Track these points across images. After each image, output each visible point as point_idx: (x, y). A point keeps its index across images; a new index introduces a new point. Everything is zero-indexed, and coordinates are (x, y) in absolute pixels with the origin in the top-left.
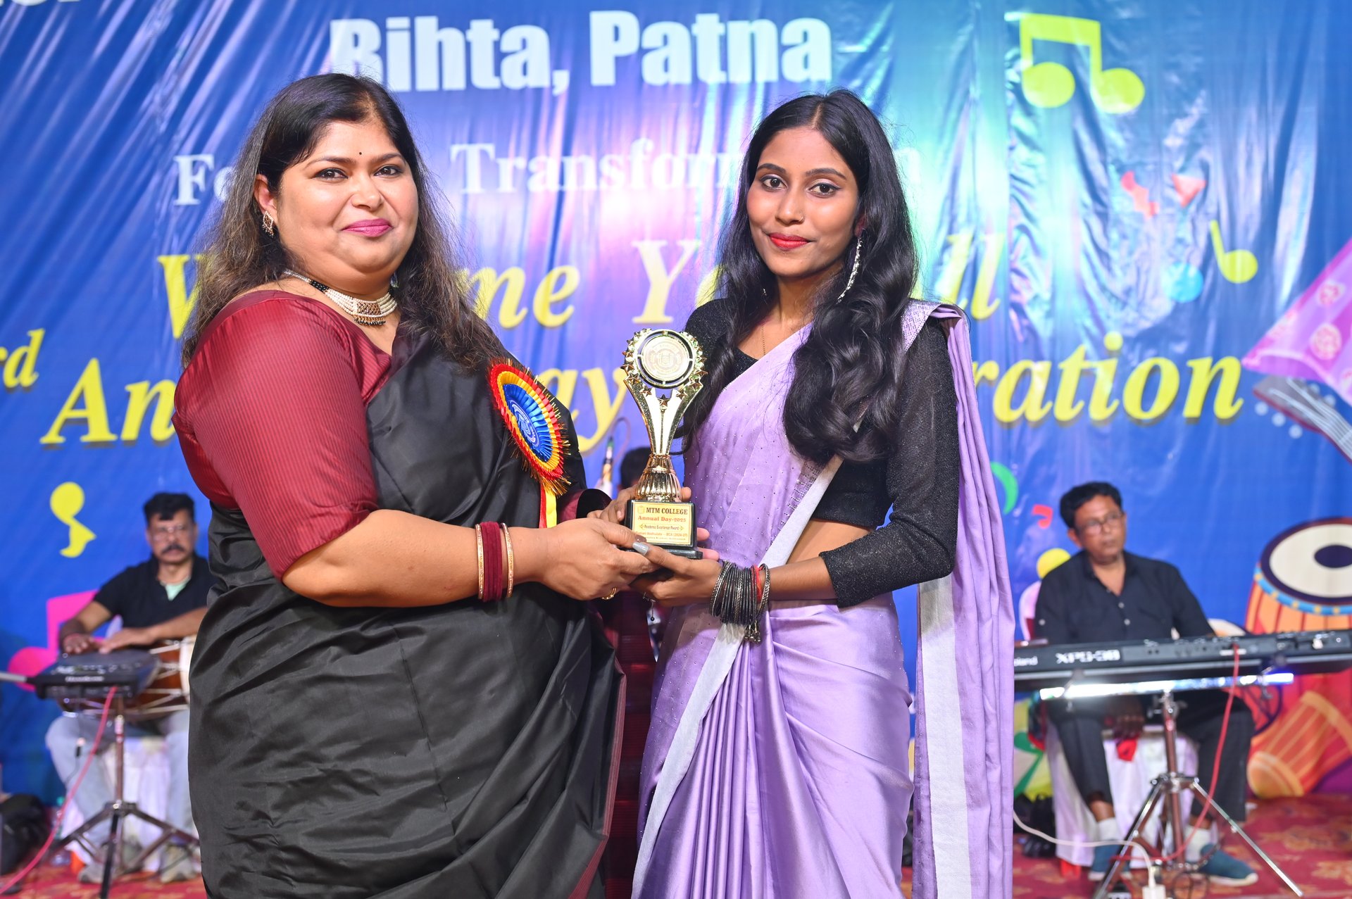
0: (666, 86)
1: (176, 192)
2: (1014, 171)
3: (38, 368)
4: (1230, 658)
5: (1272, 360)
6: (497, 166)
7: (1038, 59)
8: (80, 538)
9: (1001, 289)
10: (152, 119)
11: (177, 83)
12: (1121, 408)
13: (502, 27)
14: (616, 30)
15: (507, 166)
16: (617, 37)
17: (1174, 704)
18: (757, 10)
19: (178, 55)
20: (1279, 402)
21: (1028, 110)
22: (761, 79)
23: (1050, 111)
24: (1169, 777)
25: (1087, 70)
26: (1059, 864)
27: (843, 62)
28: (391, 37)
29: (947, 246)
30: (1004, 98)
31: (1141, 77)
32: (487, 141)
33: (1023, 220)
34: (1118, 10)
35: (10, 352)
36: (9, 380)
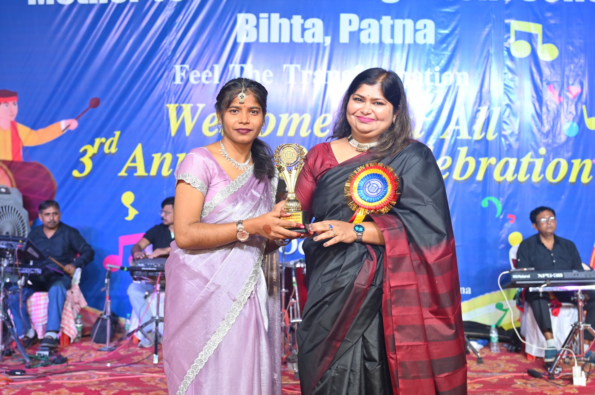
0: (369, 44)
1: (174, 79)
2: (506, 83)
3: (117, 146)
6: (301, 73)
7: (517, 39)
8: (132, 213)
9: (498, 129)
10: (166, 50)
11: (176, 36)
12: (544, 177)
13: (305, 18)
14: (350, 21)
15: (305, 73)
16: (350, 24)
18: (406, 15)
19: (177, 25)
21: (512, 58)
22: (407, 42)
23: (521, 59)
24: (579, 324)
25: (537, 44)
26: (526, 355)
27: (440, 37)
28: (261, 20)
30: (503, 54)
31: (558, 47)
32: (298, 63)
33: (508, 102)
34: (550, 20)
35: (107, 139)
36: (106, 150)
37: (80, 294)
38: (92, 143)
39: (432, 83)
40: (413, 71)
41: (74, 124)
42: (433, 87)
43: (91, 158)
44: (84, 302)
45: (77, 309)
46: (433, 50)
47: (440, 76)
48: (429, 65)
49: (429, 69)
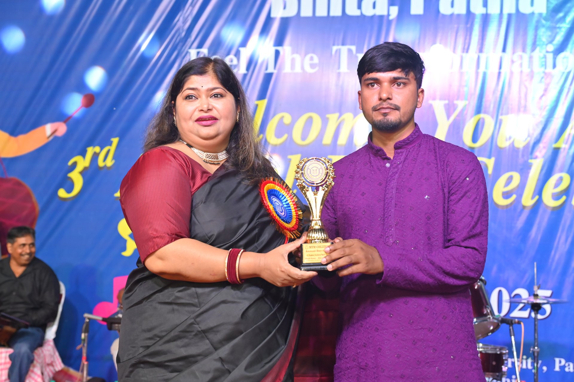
0: (452, 15)
3: (114, 158)
6: (357, 57)
8: (131, 247)
10: (178, 29)
11: (192, 10)
22: (506, 12)
32: (352, 44)
35: (102, 149)
36: (101, 163)
37: (55, 353)
38: (83, 154)
39: (543, 69)
40: (514, 52)
41: (62, 129)
42: (543, 75)
43: (82, 173)
44: (60, 363)
45: (49, 372)
46: (544, 22)
47: (555, 59)
48: (538, 43)
49: (538, 49)
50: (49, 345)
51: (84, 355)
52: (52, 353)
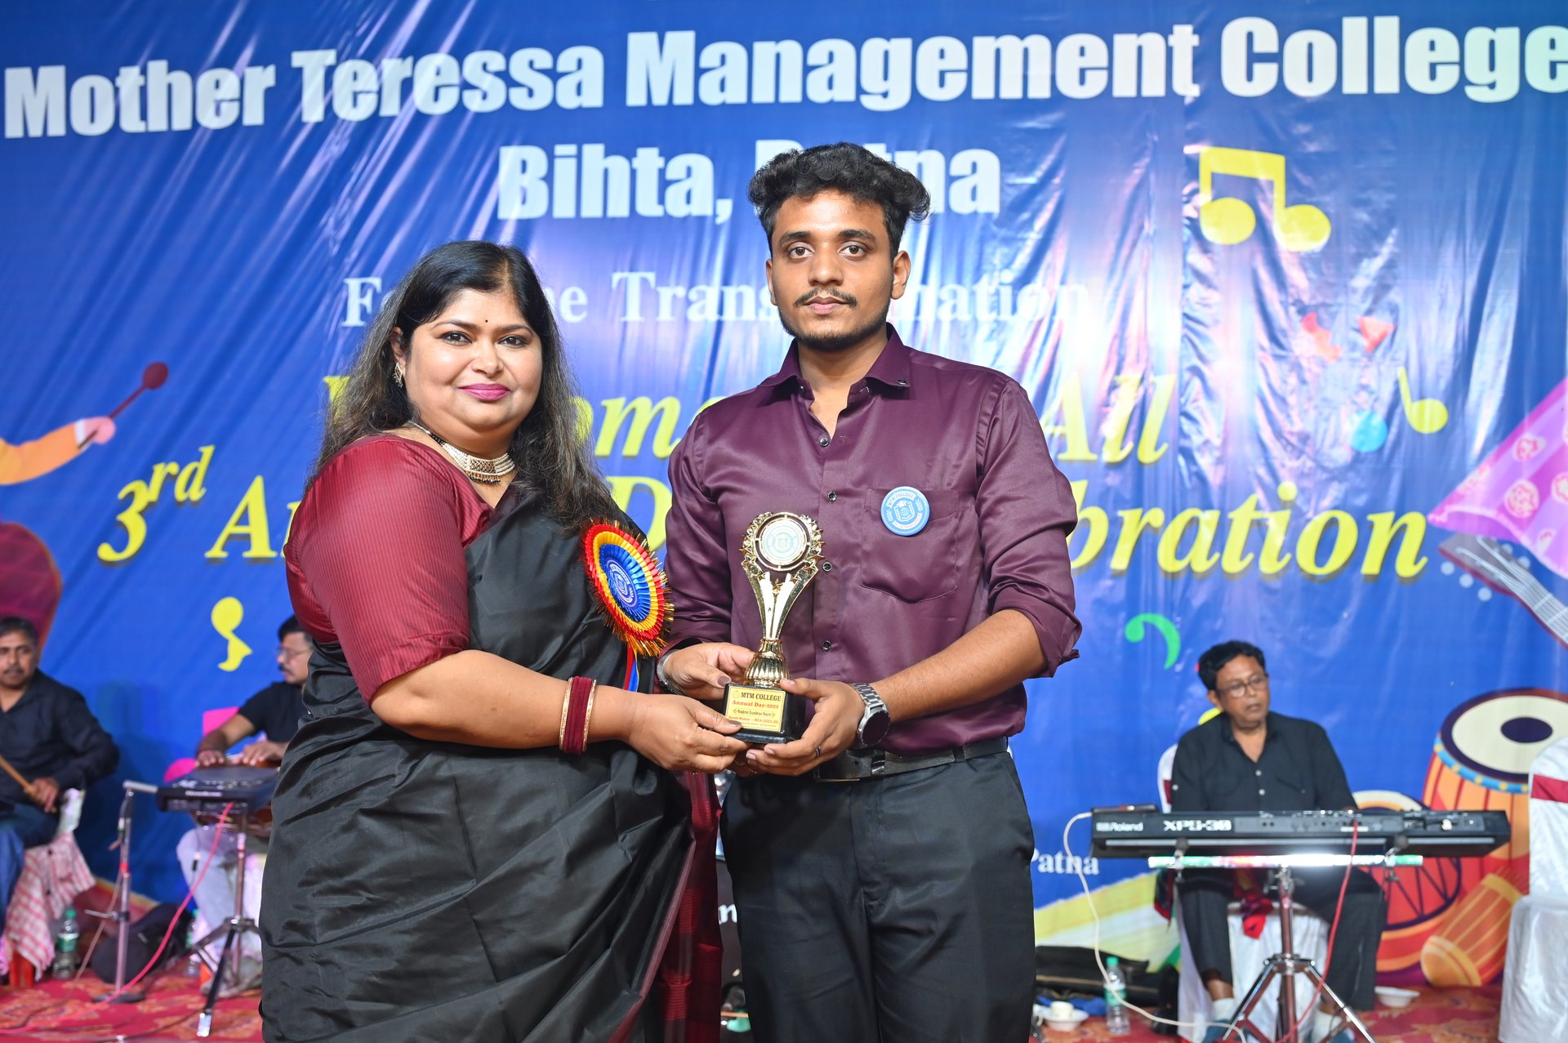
1: (344, 315)
2: (1187, 311)
3: (205, 484)
4: (1349, 836)
5: (1461, 516)
6: (657, 294)
7: (1218, 195)
8: (238, 652)
9: (1172, 433)
10: (326, 242)
11: (352, 206)
12: (1294, 561)
13: (668, 155)
15: (665, 294)
17: (1291, 880)
18: (926, 141)
19: (353, 179)
20: (1467, 562)
21: (1205, 246)
23: (1229, 248)
24: (1284, 958)
25: (1270, 206)
26: (1179, 1041)
27: (1013, 193)
28: (558, 163)
29: (1113, 387)
30: (1181, 235)
31: (1327, 214)
32: (649, 269)
33: (1196, 362)
34: (1305, 143)
35: (182, 467)
36: (180, 495)
37: (75, 858)
38: (147, 477)
39: (994, 315)
40: (942, 285)
41: (106, 430)
42: (994, 326)
43: (143, 513)
44: (86, 877)
45: (63, 895)
46: (994, 228)
47: (1015, 296)
48: (985, 267)
49: (985, 279)
50: (64, 842)
51: (124, 859)
52: (70, 859)
